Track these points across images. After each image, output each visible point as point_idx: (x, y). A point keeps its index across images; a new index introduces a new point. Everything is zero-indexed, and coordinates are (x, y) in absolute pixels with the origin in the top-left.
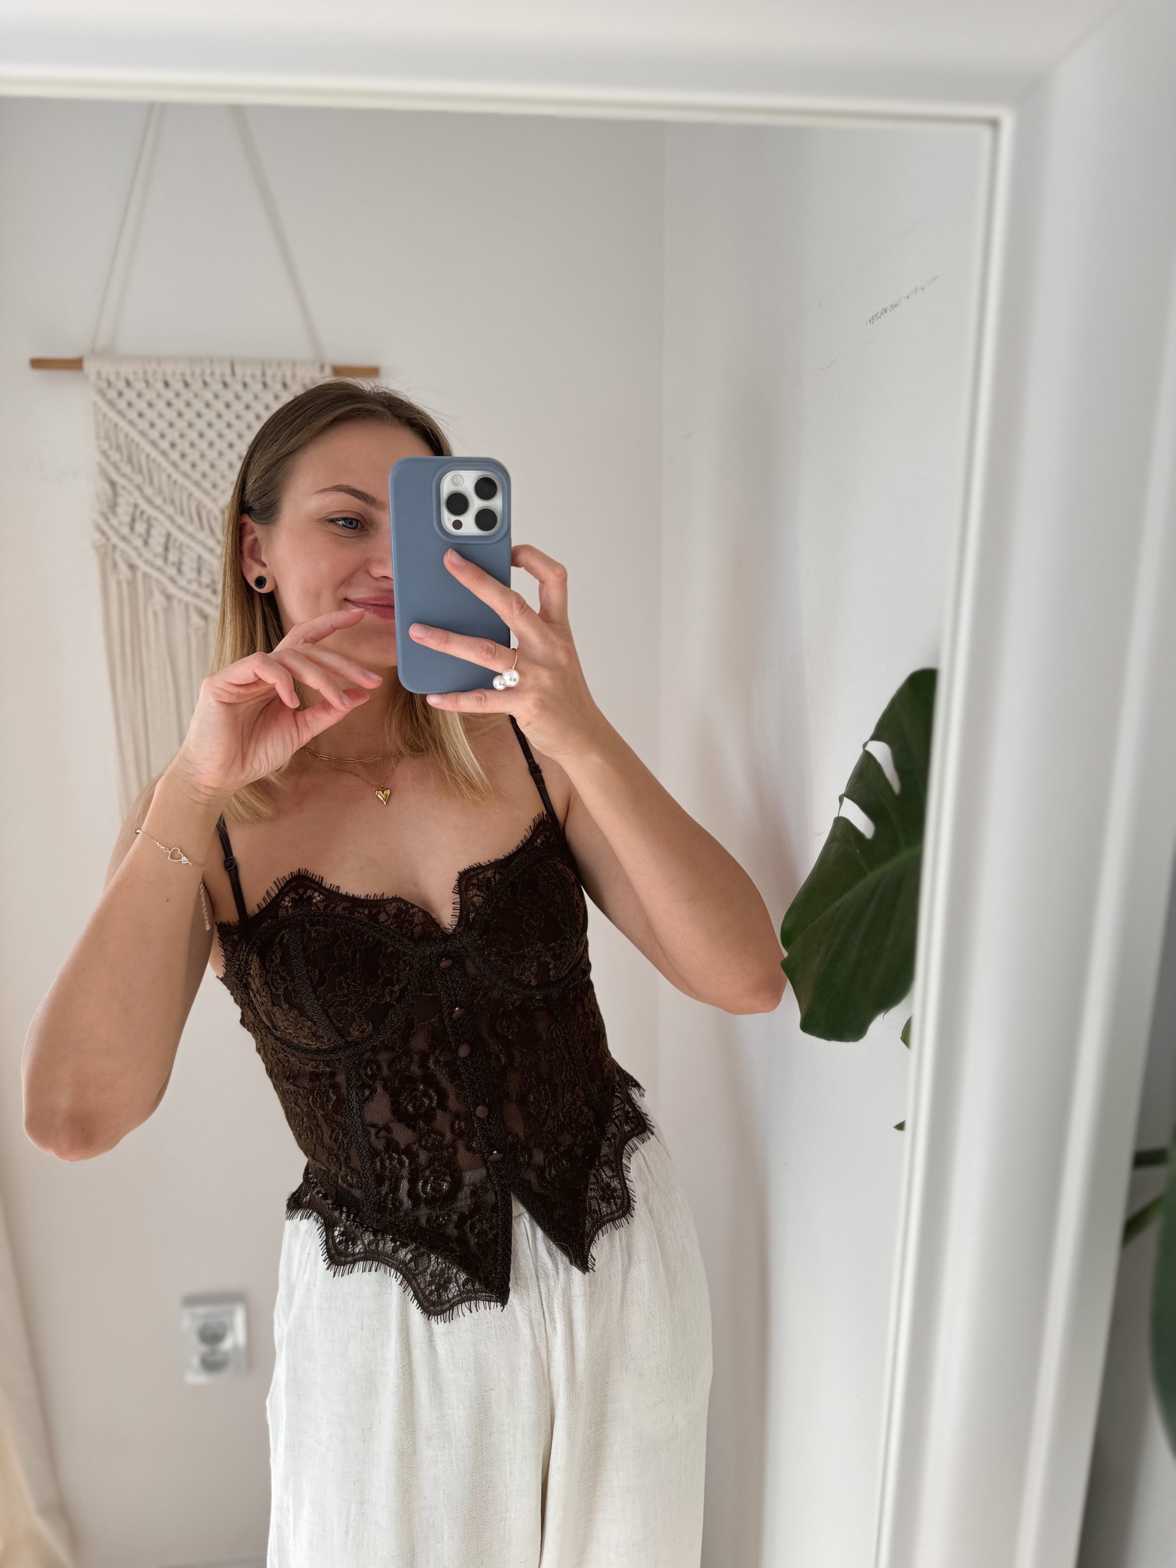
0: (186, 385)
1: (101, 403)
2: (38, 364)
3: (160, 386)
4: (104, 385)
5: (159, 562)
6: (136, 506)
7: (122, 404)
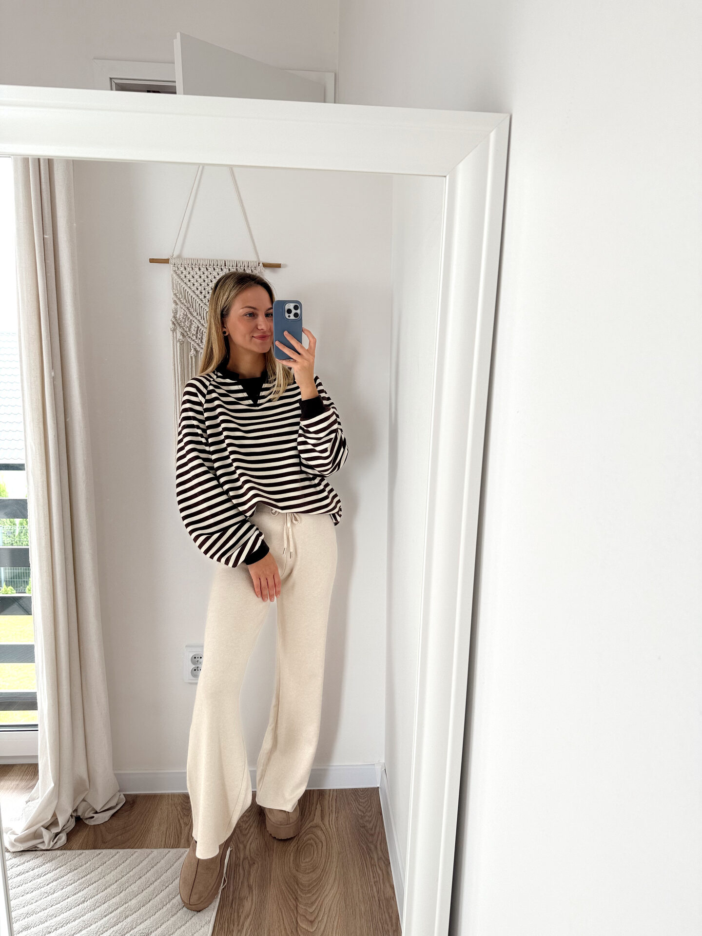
0: (207, 270)
1: (174, 275)
2: (152, 261)
3: (197, 269)
4: (177, 268)
5: (194, 336)
6: (186, 315)
7: (183, 276)
